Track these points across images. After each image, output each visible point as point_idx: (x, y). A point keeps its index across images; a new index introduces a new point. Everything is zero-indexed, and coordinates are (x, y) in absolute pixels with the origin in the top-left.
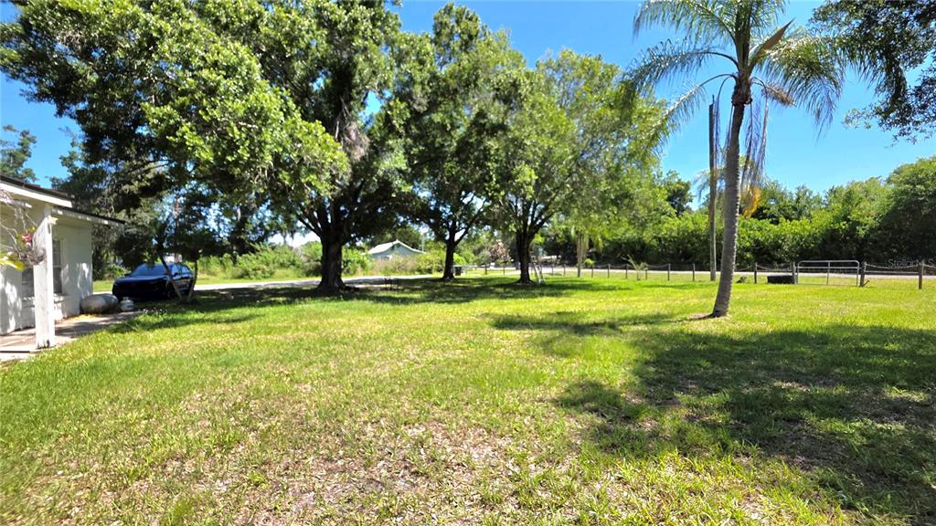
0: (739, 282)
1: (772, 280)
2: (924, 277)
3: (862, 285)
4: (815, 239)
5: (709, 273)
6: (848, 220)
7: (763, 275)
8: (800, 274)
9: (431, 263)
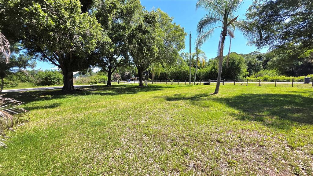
0: (197, 84)
1: (205, 84)
2: (235, 83)
3: (224, 84)
4: (208, 73)
5: (189, 82)
6: (215, 69)
7: (203, 83)
8: (211, 82)
9: (97, 80)
